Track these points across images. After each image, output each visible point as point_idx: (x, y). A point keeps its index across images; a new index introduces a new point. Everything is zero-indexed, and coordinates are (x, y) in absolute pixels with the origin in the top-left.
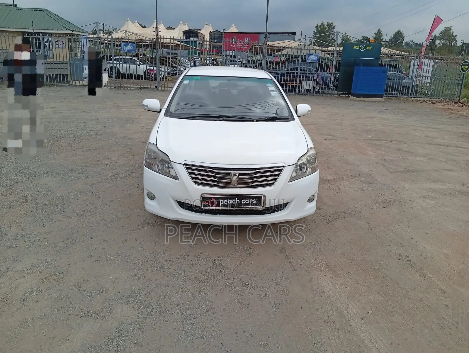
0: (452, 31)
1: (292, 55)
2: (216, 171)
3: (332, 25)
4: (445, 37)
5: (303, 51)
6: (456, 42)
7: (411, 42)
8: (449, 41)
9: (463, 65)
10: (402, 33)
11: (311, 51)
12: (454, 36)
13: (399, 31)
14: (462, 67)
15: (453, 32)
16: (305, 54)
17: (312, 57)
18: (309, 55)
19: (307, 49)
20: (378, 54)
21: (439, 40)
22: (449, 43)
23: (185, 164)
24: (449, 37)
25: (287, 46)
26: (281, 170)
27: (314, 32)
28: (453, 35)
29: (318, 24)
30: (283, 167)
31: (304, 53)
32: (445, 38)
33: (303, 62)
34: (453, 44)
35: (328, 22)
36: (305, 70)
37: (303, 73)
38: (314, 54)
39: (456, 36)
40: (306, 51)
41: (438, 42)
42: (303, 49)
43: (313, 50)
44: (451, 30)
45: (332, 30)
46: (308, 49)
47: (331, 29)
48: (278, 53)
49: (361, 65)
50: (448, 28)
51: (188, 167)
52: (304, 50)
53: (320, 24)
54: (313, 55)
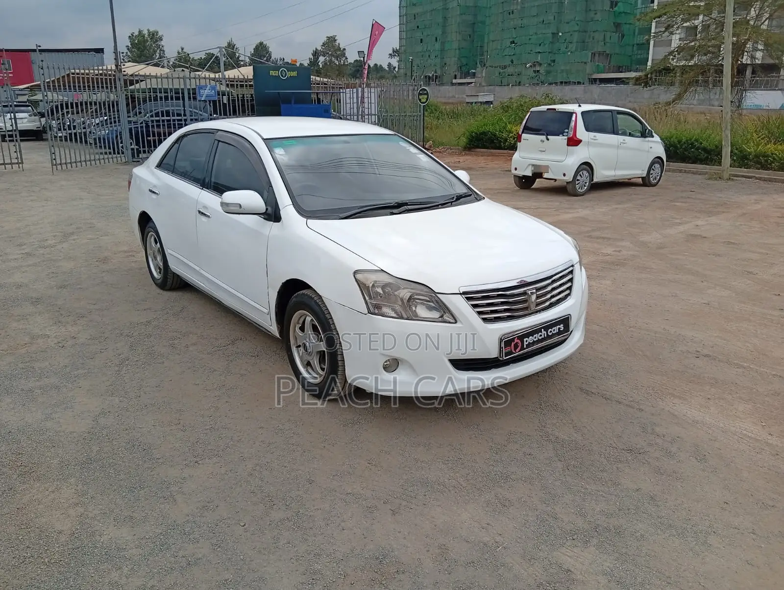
0: (337, 42)
1: (160, 89)
2: (508, 293)
3: (157, 35)
4: (330, 50)
5: (189, 81)
6: (347, 58)
7: (279, 60)
8: (337, 58)
9: (420, 94)
10: (266, 46)
11: (203, 82)
12: (342, 49)
13: (261, 44)
14: (419, 97)
15: (339, 44)
16: (193, 86)
17: (206, 91)
18: (201, 88)
19: (194, 78)
20: (308, 84)
21: (323, 55)
22: (338, 60)
23: (464, 293)
24: (335, 51)
25: (137, 73)
26: (571, 272)
27: (128, 46)
28: (340, 49)
29: (133, 33)
30: (573, 266)
31: (190, 85)
32: (330, 53)
33: (174, 99)
34: (342, 62)
35: (148, 30)
36: (181, 115)
37: (179, 120)
38: (209, 86)
39: (344, 49)
40: (193, 81)
41: (321, 59)
42: (187, 78)
43: (178, 78)
44: (336, 40)
45: (159, 43)
46: (197, 78)
47: (157, 41)
48: (134, 86)
49: (293, 102)
50: (331, 37)
51: (469, 296)
52: (190, 79)
53: (137, 33)
54: (207, 88)
